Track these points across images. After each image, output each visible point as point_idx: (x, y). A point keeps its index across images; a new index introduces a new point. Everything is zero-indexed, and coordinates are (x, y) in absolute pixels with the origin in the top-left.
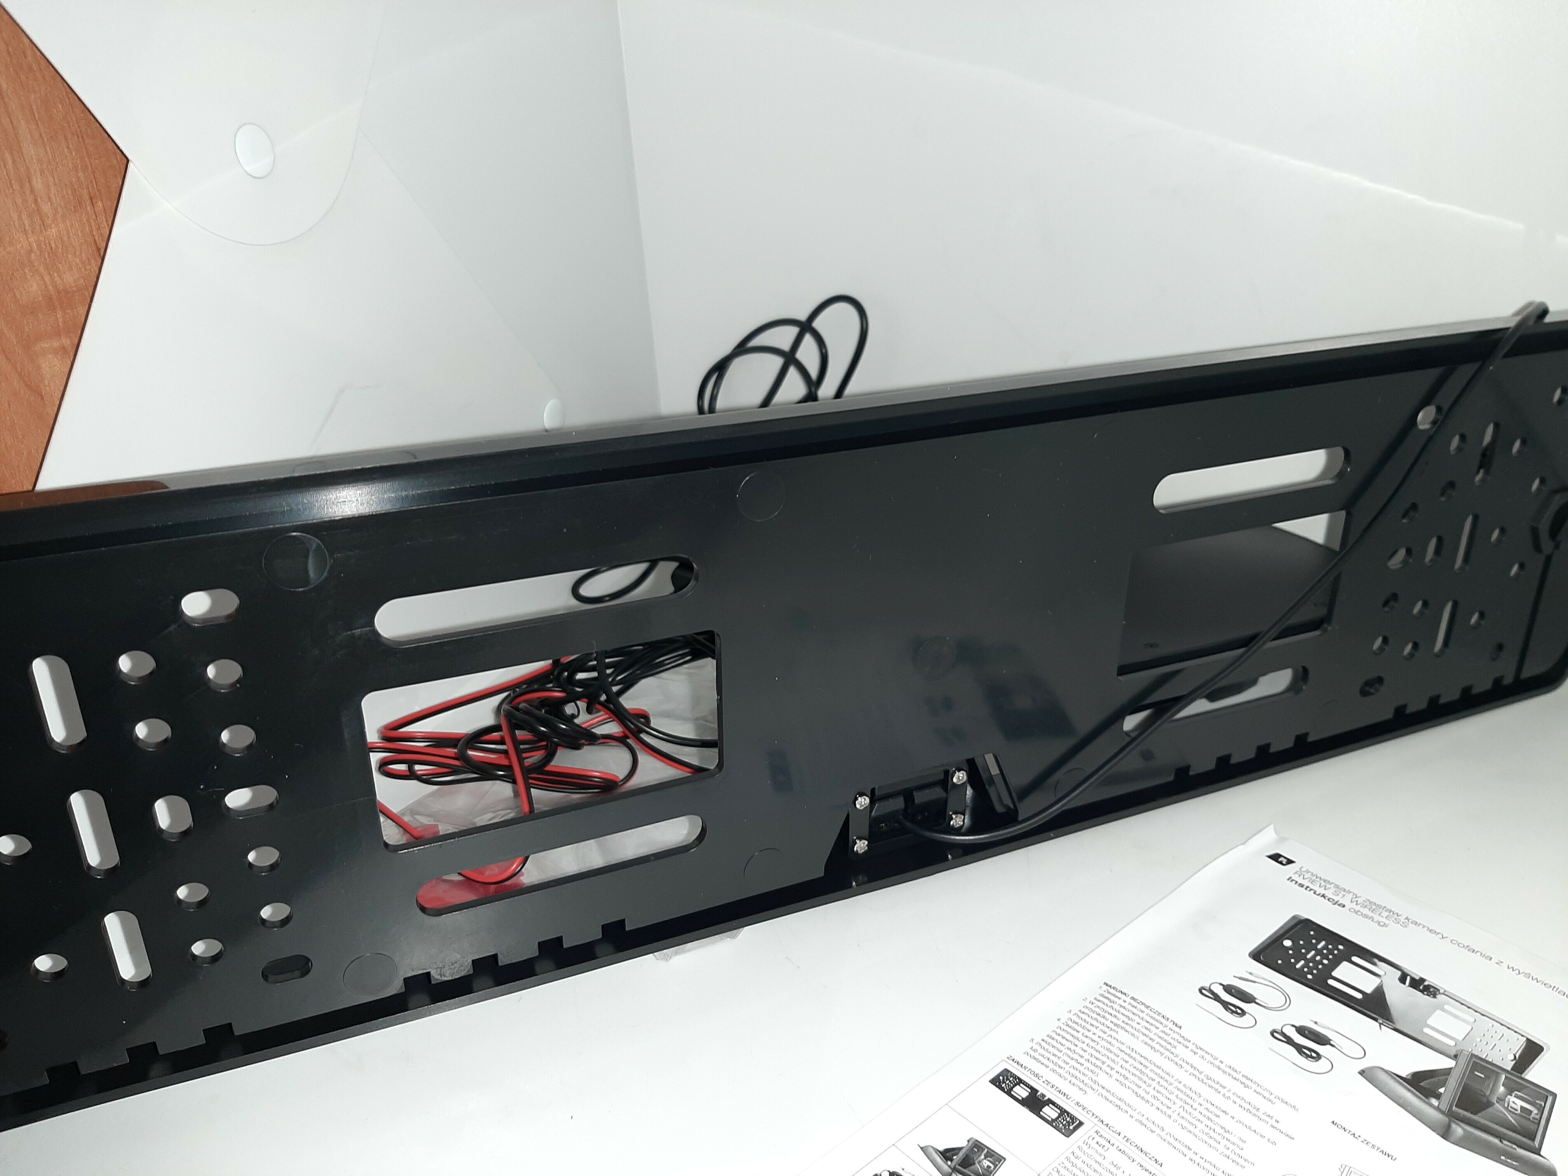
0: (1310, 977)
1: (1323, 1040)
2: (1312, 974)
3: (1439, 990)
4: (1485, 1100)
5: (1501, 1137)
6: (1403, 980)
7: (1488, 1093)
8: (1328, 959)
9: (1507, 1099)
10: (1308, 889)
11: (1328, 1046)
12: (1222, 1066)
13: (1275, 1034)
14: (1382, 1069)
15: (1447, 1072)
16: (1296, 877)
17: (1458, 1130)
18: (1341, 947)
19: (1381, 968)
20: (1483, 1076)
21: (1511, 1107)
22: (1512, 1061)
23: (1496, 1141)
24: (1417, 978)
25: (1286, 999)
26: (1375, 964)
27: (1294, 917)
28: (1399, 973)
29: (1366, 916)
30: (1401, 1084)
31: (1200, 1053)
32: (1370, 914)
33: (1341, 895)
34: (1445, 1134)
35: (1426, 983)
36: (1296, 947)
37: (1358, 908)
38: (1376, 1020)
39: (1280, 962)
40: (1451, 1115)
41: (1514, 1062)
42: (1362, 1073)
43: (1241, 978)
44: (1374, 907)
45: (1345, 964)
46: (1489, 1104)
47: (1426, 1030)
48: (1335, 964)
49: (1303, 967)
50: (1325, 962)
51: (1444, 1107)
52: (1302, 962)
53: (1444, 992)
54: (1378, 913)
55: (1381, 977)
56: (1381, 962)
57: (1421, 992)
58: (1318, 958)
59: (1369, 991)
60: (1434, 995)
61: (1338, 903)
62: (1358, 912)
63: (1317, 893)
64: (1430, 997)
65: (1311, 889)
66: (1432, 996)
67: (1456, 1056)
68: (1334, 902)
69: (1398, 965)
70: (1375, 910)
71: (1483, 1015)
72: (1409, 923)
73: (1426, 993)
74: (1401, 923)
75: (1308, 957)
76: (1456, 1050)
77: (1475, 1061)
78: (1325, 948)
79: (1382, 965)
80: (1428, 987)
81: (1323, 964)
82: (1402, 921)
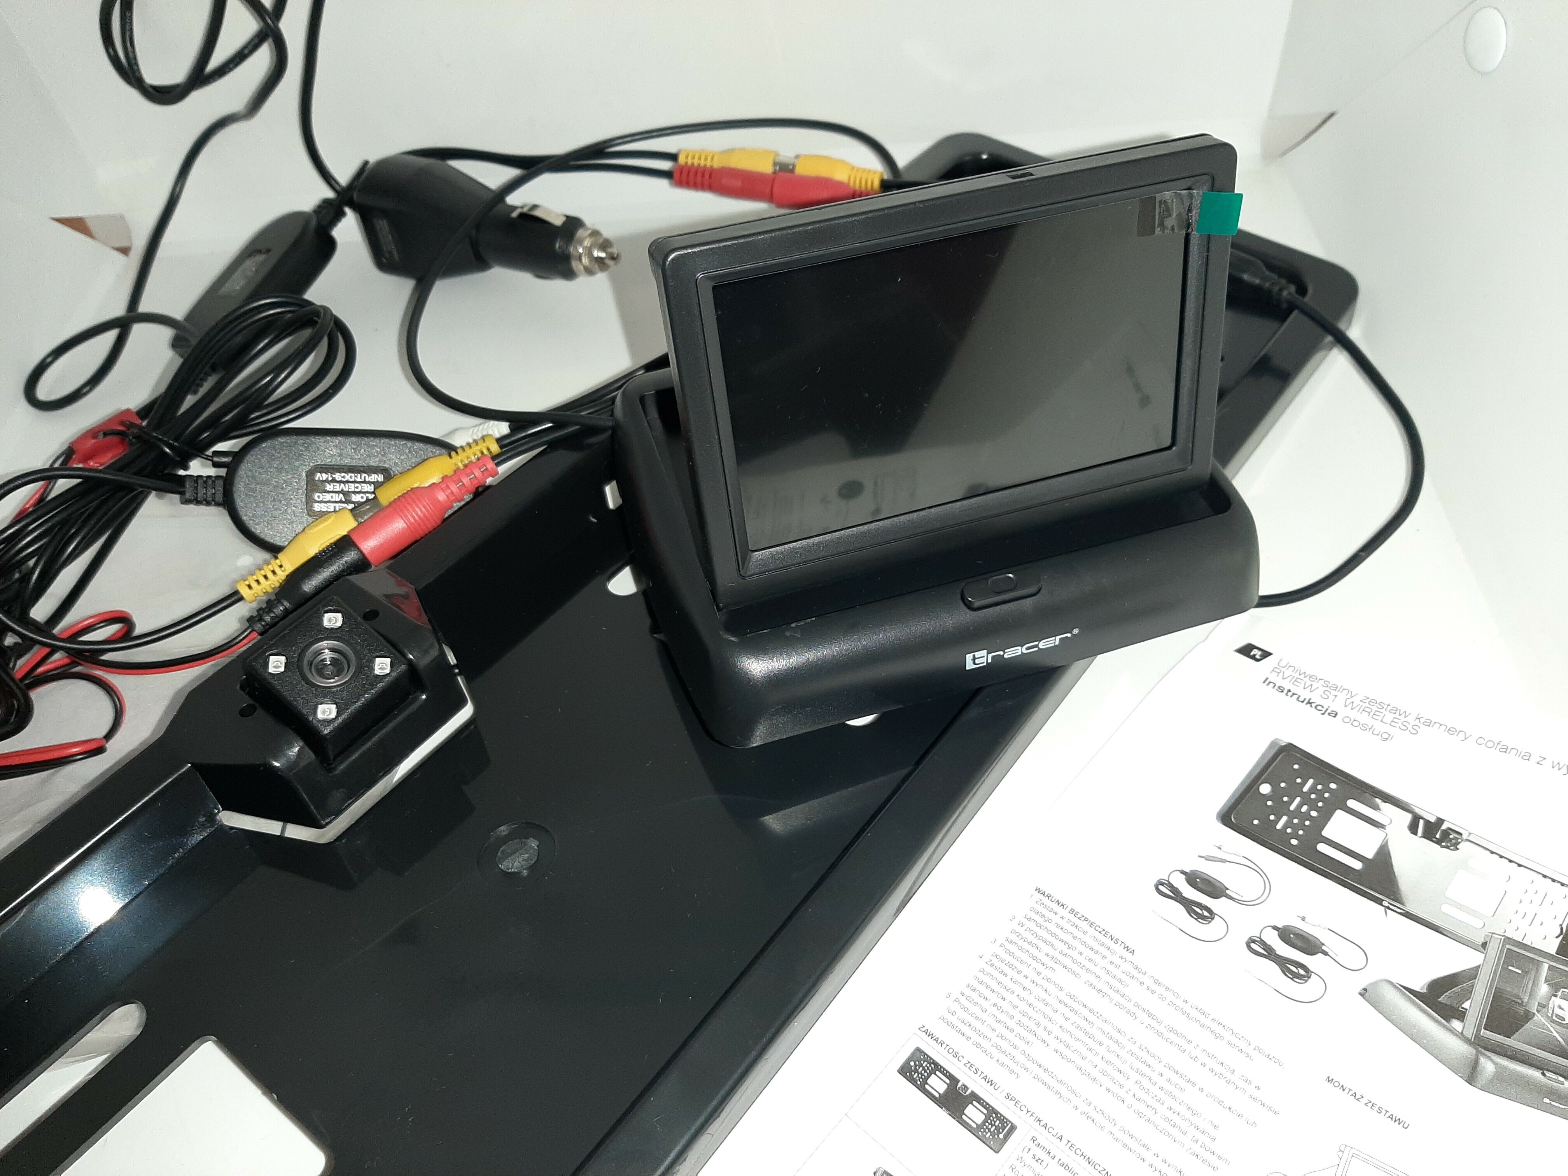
0: (1294, 842)
1: (1310, 946)
2: (1297, 837)
3: (1460, 834)
4: (1521, 1010)
5: (1542, 1067)
6: (1413, 828)
7: (1525, 1000)
8: (1317, 809)
9: (1551, 1002)
10: (1290, 694)
11: (1320, 956)
12: (1188, 1008)
13: (1253, 945)
14: (1390, 983)
15: (1472, 974)
16: (1273, 678)
17: (1489, 1066)
18: (1333, 786)
19: (1387, 812)
20: (1520, 972)
21: (1557, 1015)
22: (1557, 937)
23: (1536, 1074)
24: (1432, 819)
25: (1265, 883)
26: (1376, 808)
27: (1273, 743)
28: (1408, 817)
29: (1365, 728)
30: (1413, 1002)
31: (1158, 989)
32: (1370, 722)
33: (1331, 697)
34: (1471, 1076)
35: (1444, 827)
36: (1276, 794)
37: (1354, 714)
38: (1379, 902)
39: (1256, 822)
40: (1480, 1044)
41: (1561, 937)
42: (1364, 993)
43: (1207, 858)
44: (1375, 709)
45: (1339, 814)
46: (1528, 1016)
47: (1446, 908)
48: (1326, 816)
49: (1286, 826)
50: (1314, 814)
51: (1469, 1033)
52: (1285, 819)
53: (1468, 836)
54: (1380, 719)
55: (1385, 829)
56: (1385, 802)
57: (1438, 842)
58: (1304, 809)
59: (1370, 854)
60: (1455, 844)
61: (1329, 711)
62: (1354, 721)
63: (1301, 699)
64: (1450, 849)
65: (1294, 694)
66: (1452, 848)
67: (1484, 945)
68: (1324, 710)
69: (1407, 804)
70: (1377, 713)
71: (1520, 865)
72: (1421, 725)
73: (1444, 844)
74: (1410, 727)
75: (1292, 808)
76: (1483, 935)
77: (1508, 949)
78: (1313, 790)
79: (1386, 807)
80: (1446, 833)
81: (1311, 818)
82: (1412, 725)
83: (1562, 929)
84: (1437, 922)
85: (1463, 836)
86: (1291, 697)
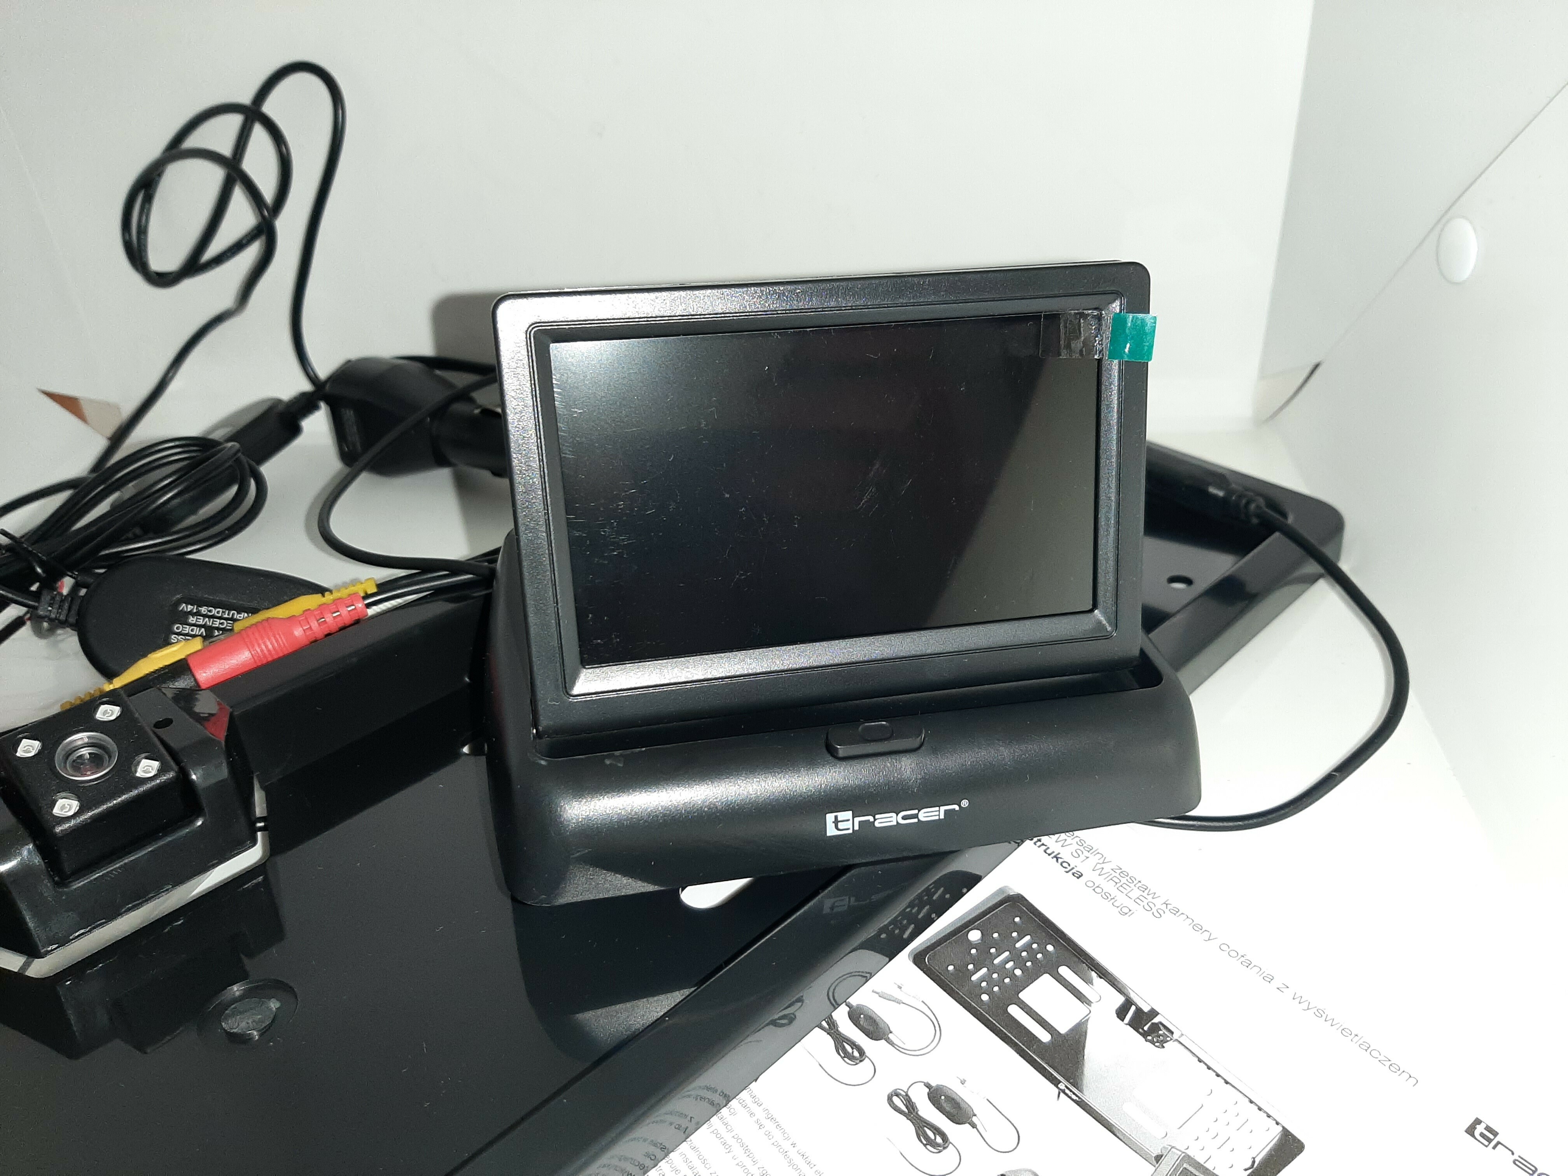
0: (985, 998)
1: (960, 1114)
2: (990, 993)
3: (1172, 1033)
6: (1121, 1013)
8: (1023, 968)
11: (966, 1126)
12: (793, 1153)
13: (895, 1099)
18: (1050, 948)
19: (1097, 988)
22: (1246, 1170)
24: (1146, 1009)
25: (936, 1035)
26: (1088, 981)
27: (1001, 891)
28: (1121, 1000)
29: (1106, 896)
31: (769, 1126)
32: (1114, 893)
33: (1083, 858)
35: (1156, 1020)
36: (984, 944)
37: (1100, 880)
38: (1055, 1083)
39: (951, 969)
41: (1249, 1171)
43: (881, 993)
44: (1124, 881)
45: (1046, 979)
48: (1031, 977)
49: (982, 979)
50: (1018, 972)
52: (984, 970)
53: (1179, 1037)
54: (1125, 893)
55: (1090, 1006)
56: (1101, 978)
57: (1144, 1035)
58: (1010, 965)
59: (1063, 1029)
60: (1162, 1041)
61: (1073, 871)
62: (1097, 887)
63: (1049, 851)
64: (1154, 1045)
65: (1043, 844)
66: (1157, 1044)
67: (1158, 1158)
68: (1069, 868)
69: (1124, 986)
70: (1124, 886)
71: (1227, 1082)
72: (1167, 911)
73: (1149, 1038)
74: (1154, 910)
75: (996, 961)
76: (1162, 1146)
77: (1185, 1168)
78: (1028, 948)
79: (1100, 984)
80: (1156, 1028)
81: (1013, 976)
82: (1156, 908)
83: (1254, 1162)
84: (1113, 1120)
85: (1174, 1035)
86: (1039, 847)
